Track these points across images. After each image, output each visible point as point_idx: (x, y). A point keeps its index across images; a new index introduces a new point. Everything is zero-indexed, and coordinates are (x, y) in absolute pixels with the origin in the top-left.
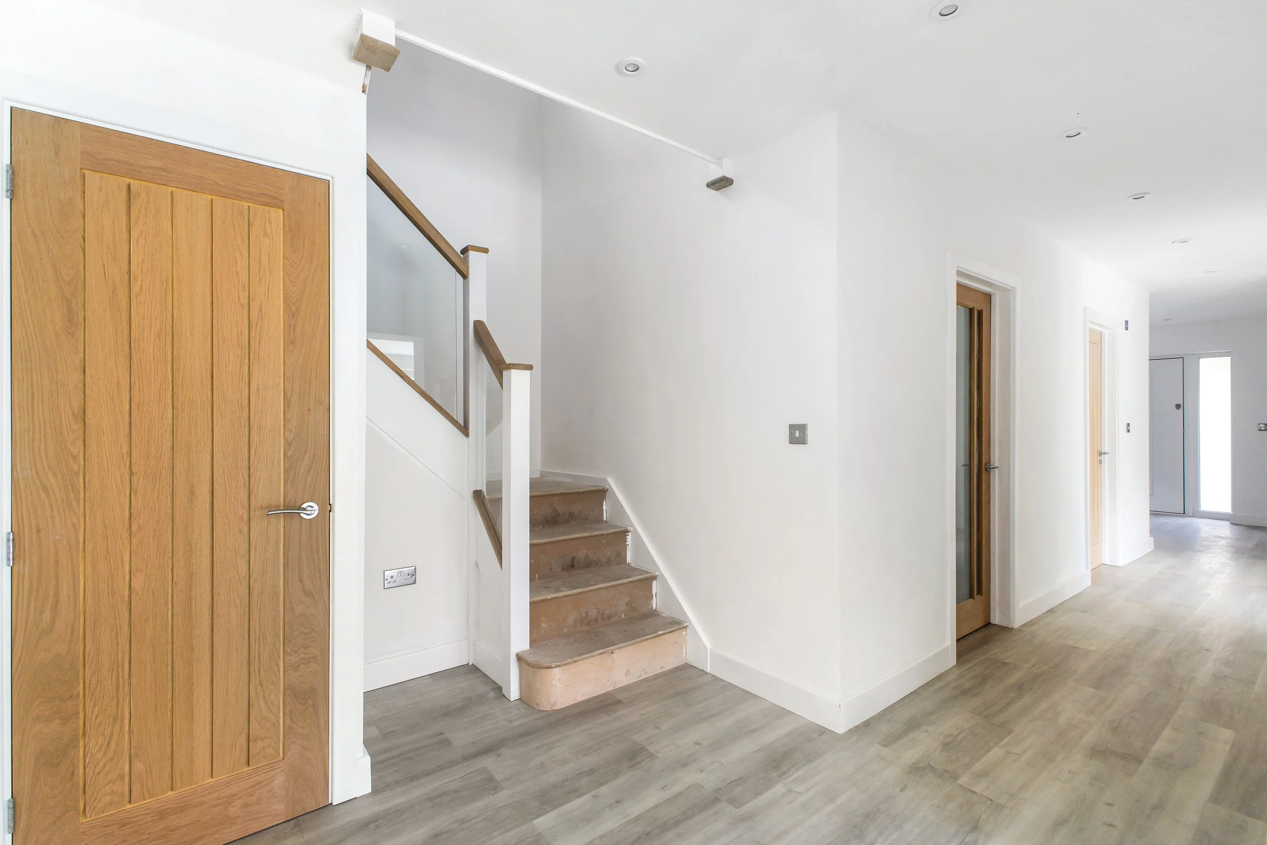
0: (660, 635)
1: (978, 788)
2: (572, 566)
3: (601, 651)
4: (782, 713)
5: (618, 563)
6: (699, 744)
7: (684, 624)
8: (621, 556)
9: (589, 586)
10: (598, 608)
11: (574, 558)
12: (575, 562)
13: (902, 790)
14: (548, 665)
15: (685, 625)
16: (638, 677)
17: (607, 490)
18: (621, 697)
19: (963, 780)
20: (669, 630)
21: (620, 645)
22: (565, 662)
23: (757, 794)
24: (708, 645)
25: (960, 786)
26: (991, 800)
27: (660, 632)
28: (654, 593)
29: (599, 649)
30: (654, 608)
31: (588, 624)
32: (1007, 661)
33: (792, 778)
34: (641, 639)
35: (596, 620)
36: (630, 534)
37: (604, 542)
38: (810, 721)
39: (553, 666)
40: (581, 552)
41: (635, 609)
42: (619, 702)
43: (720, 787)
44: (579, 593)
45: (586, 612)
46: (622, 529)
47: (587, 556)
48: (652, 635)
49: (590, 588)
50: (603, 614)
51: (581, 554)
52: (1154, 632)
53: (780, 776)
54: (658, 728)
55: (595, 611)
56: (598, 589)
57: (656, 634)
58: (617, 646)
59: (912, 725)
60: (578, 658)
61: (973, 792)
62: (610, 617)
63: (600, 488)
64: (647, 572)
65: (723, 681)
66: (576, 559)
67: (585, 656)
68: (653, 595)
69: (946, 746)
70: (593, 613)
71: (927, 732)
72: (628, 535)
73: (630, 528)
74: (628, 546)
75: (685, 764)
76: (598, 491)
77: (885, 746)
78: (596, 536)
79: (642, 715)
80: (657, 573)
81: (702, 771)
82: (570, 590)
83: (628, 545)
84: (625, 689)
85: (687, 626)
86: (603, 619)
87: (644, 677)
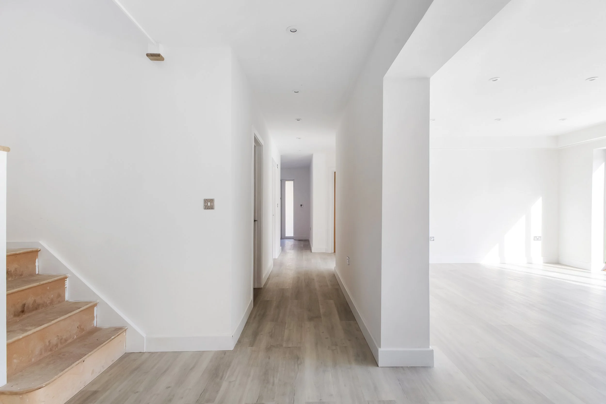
0: (113, 339)
1: (290, 345)
2: (23, 312)
3: (77, 362)
4: (201, 353)
5: (59, 302)
6: (169, 387)
7: (124, 328)
8: (61, 296)
9: (52, 321)
10: (58, 336)
11: (24, 305)
12: (25, 308)
13: (269, 359)
14: (40, 386)
15: (126, 328)
16: (99, 372)
17: (40, 251)
18: (94, 388)
19: (284, 345)
20: (117, 335)
21: (90, 354)
22: (53, 379)
23: (217, 392)
24: (144, 335)
25: (285, 347)
26: (296, 347)
27: (113, 337)
28: (95, 316)
29: (76, 361)
30: (95, 325)
31: (51, 350)
32: (268, 300)
33: (227, 377)
34: (102, 345)
35: (57, 345)
36: (67, 279)
37: (48, 288)
38: (216, 351)
39: (44, 386)
40: (30, 299)
41: (83, 330)
42: (95, 393)
43: (197, 399)
44: (43, 329)
45: (49, 342)
46: (64, 276)
47: (35, 301)
48: (108, 341)
49: (53, 322)
50: (61, 339)
51: (30, 301)
52: (299, 278)
53: (221, 378)
54: (137, 392)
55: (55, 339)
56: (58, 322)
57: (111, 339)
58: (88, 355)
59: (255, 334)
60: (62, 373)
61: (289, 347)
62: (66, 340)
63: (34, 250)
64: (91, 302)
65: (157, 352)
66: (26, 306)
67: (67, 369)
68: (94, 317)
69: (271, 336)
70: (54, 340)
71: (262, 334)
72: (66, 280)
73: (68, 275)
74: (66, 289)
75: (170, 400)
76: (32, 252)
77: (252, 346)
78: (43, 284)
79: (120, 391)
80: (98, 301)
81: (182, 398)
82: (35, 328)
83: (66, 287)
84: (93, 383)
85: (127, 328)
86: (61, 343)
87: (103, 370)
